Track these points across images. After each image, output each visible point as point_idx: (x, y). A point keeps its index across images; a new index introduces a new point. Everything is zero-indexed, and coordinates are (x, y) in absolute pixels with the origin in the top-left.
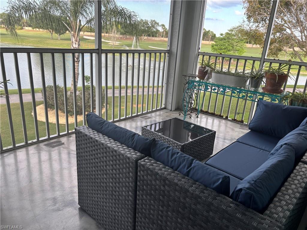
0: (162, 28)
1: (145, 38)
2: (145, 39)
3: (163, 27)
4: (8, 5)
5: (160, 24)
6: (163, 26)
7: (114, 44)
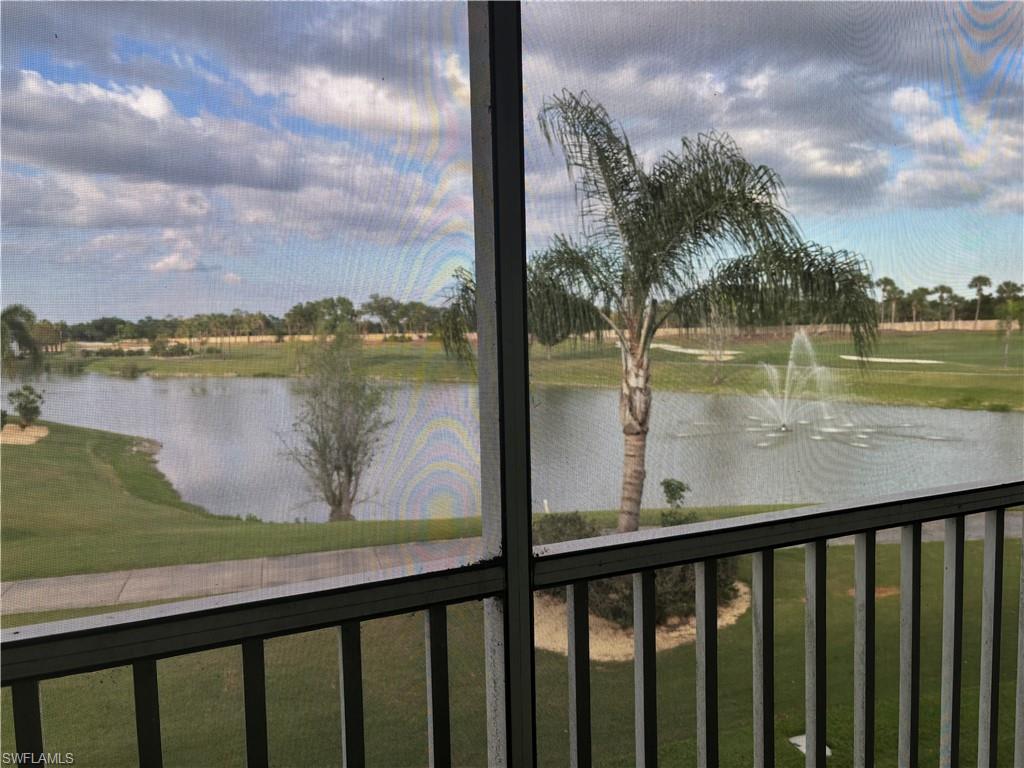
0: (884, 290)
1: (820, 331)
2: (821, 334)
3: (888, 288)
4: (455, 280)
5: (874, 279)
6: (885, 286)
7: (718, 358)
